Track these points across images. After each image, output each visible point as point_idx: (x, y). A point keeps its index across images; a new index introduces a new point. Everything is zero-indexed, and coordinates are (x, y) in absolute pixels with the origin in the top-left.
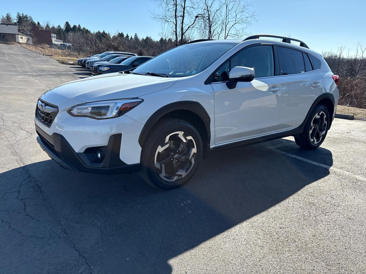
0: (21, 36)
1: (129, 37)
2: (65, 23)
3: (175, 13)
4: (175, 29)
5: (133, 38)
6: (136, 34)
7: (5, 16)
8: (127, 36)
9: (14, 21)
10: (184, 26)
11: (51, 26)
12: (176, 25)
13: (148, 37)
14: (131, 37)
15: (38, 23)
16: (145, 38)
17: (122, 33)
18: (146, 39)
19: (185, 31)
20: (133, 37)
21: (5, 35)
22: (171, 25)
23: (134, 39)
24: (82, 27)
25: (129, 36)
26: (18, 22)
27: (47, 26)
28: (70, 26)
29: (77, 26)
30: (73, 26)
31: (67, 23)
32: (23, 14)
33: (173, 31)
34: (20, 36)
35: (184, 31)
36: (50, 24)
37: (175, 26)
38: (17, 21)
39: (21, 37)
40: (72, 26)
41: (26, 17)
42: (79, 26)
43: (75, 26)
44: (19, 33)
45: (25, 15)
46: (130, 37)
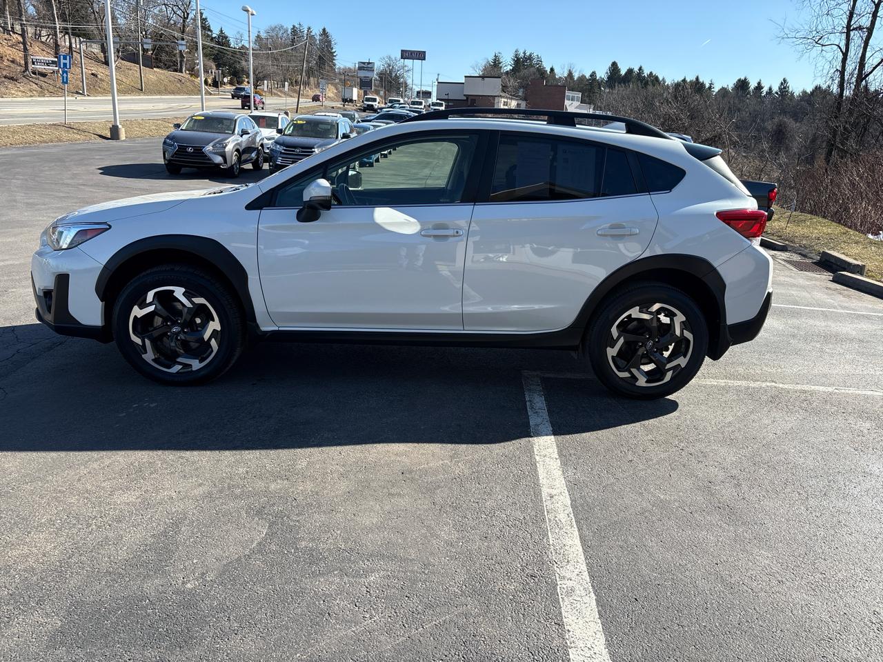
0: (506, 100)
1: (762, 88)
2: (610, 64)
3: (846, 21)
4: (840, 64)
5: (774, 92)
6: (785, 80)
7: (491, 59)
8: (759, 87)
9: (505, 68)
10: (868, 54)
11: (576, 76)
12: (845, 55)
13: (820, 87)
14: (770, 89)
15: (552, 70)
16: (809, 90)
17: (745, 79)
18: (812, 93)
19: (870, 70)
20: (775, 89)
21: (475, 100)
22: (829, 56)
23: (777, 93)
24: (646, 73)
25: (763, 85)
26: (512, 70)
27: (570, 74)
28: (619, 71)
29: (636, 69)
30: (626, 70)
31: (614, 64)
32: (524, 53)
33: (832, 71)
34: (503, 100)
35: (867, 69)
36: (574, 70)
37: (841, 56)
38: (511, 68)
39: (504, 102)
40: (623, 72)
41: (530, 58)
42: (640, 69)
43: (630, 71)
44: (503, 94)
45: (528, 54)
46: (765, 90)
